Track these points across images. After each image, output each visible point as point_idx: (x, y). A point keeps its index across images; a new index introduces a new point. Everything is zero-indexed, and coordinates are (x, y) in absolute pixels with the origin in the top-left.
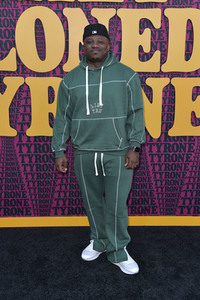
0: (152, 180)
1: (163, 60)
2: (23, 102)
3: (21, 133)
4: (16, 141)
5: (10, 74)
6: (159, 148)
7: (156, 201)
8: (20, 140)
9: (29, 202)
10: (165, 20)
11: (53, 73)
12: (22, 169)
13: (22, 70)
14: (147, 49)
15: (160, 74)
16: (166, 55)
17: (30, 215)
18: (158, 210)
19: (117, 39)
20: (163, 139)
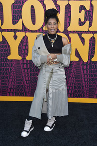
0: (83, 81)
1: (90, 25)
2: (25, 44)
3: (24, 58)
4: (21, 62)
5: (19, 31)
6: (87, 66)
7: (85, 91)
8: (23, 62)
9: (27, 90)
10: (92, 6)
11: (39, 31)
12: (24, 75)
13: (25, 29)
14: (83, 20)
15: (88, 32)
16: (92, 23)
17: (27, 96)
18: (86, 95)
19: (69, 15)
20: (89, 63)
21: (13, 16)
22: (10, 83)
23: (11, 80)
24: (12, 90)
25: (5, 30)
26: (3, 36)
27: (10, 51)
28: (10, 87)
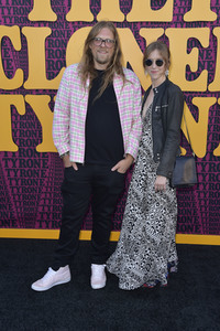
0: (197, 205)
1: (210, 79)
6: (204, 167)
7: (200, 220)
10: (213, 39)
14: (194, 69)
15: (207, 94)
18: (201, 229)
20: (207, 159)
21: (48, 62)
22: (42, 202)
23: (43, 196)
24: (45, 217)
25: (31, 92)
26: (27, 104)
27: (41, 134)
28: (40, 209)
